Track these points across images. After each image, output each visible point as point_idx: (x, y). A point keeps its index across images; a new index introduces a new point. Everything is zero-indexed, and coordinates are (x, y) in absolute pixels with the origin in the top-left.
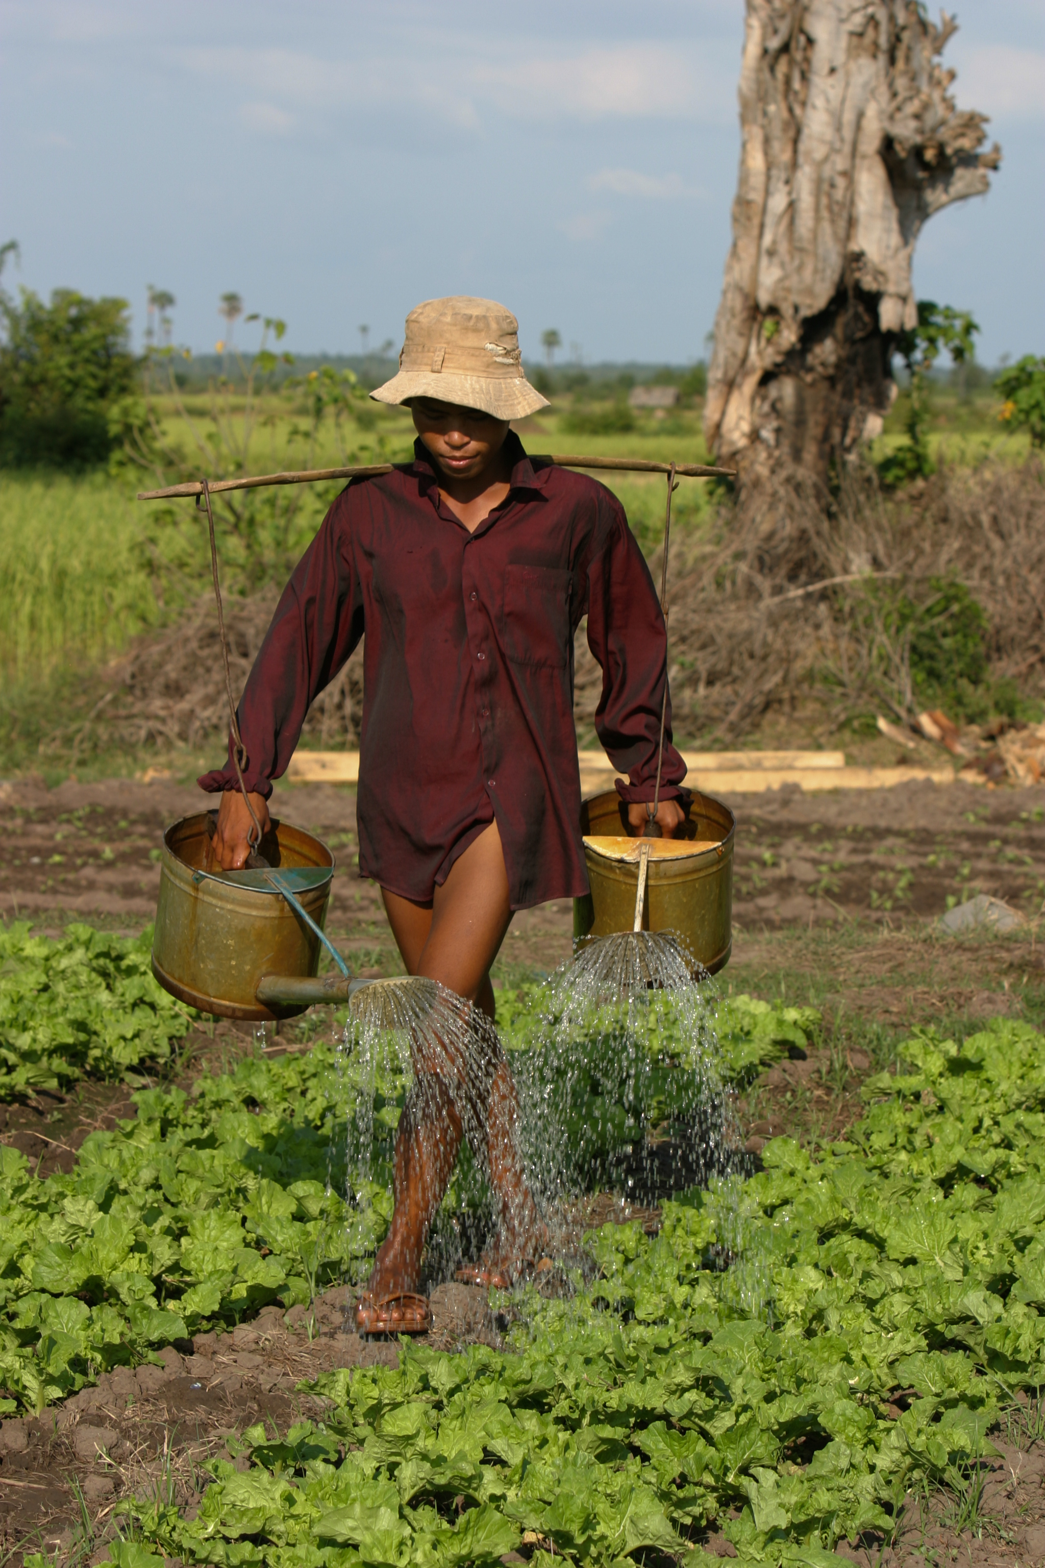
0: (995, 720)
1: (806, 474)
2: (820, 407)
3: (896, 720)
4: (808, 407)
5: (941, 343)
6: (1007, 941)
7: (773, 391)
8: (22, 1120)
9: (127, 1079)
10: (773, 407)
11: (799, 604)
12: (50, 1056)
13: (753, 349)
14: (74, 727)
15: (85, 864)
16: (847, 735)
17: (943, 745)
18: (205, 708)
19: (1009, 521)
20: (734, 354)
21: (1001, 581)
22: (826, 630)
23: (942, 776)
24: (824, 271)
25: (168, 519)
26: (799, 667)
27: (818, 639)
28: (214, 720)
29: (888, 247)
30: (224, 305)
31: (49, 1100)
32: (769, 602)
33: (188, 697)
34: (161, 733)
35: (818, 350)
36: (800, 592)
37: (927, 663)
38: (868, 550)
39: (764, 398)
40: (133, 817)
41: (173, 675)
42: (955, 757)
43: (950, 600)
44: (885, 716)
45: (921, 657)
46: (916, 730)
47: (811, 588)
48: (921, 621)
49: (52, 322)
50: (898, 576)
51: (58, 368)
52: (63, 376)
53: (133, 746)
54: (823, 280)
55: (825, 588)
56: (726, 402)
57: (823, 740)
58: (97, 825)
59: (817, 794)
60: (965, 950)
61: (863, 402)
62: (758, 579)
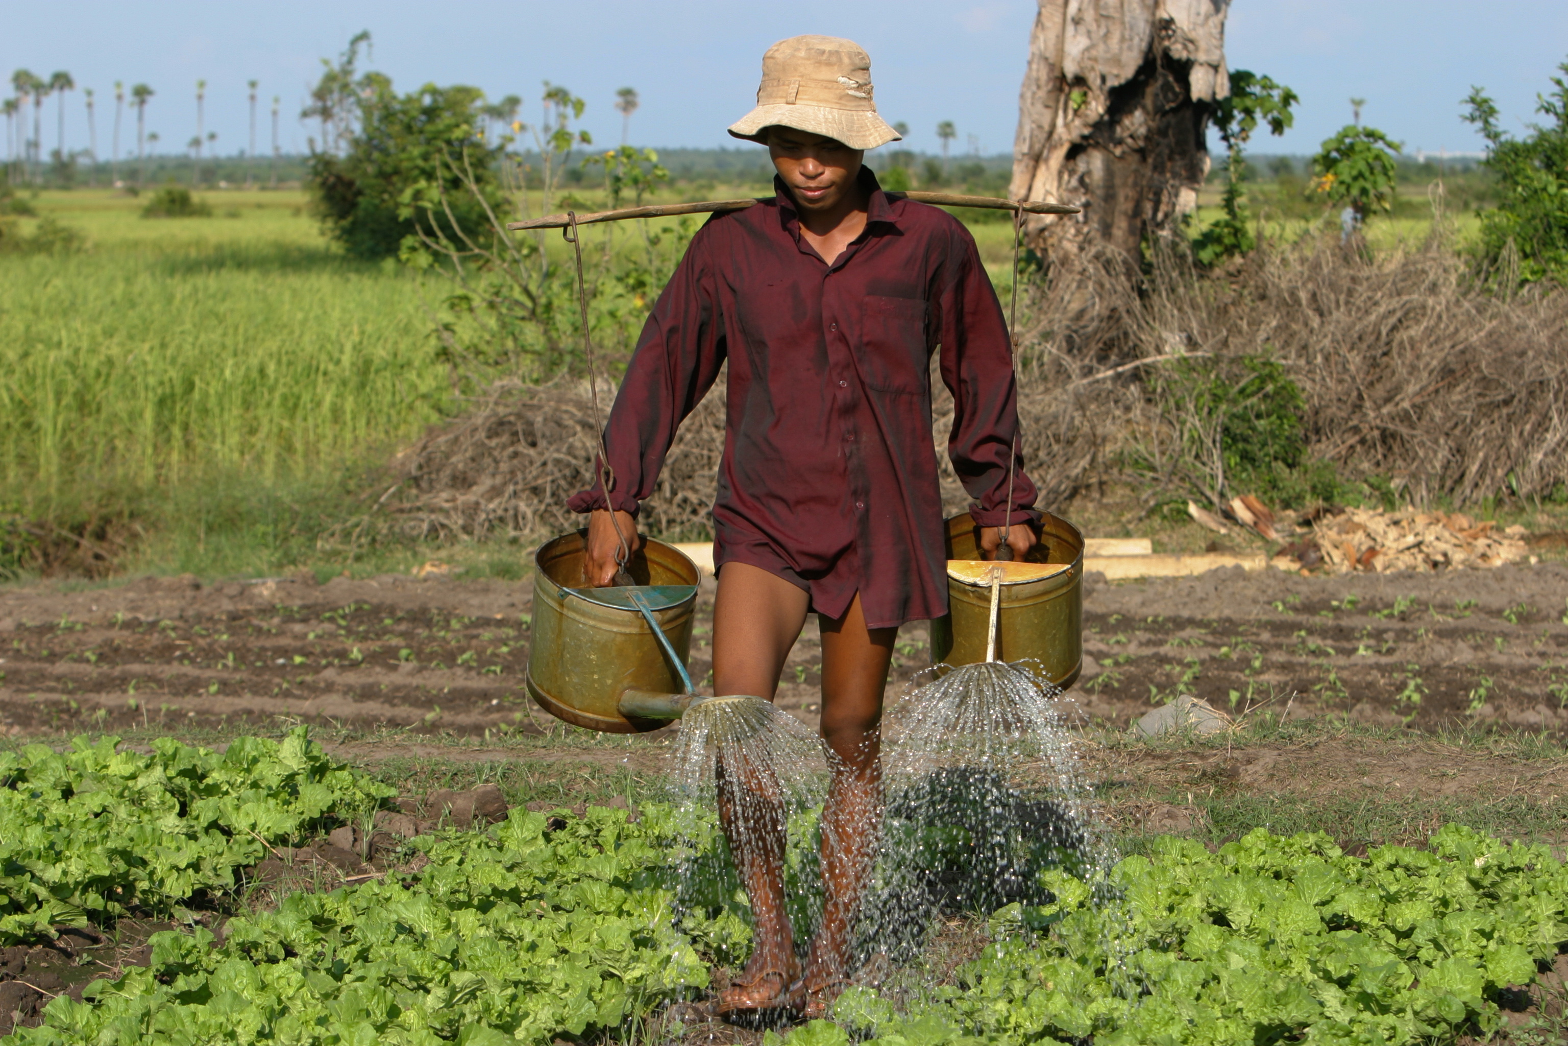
0: (1312, 504)
1: (1116, 250)
2: (1130, 181)
3: (1208, 506)
4: (1118, 181)
5: (1258, 115)
6: (1202, 747)
7: (1081, 165)
8: (43, 964)
9: (177, 915)
10: (1081, 181)
11: (1109, 385)
12: (85, 891)
13: (1060, 121)
14: (354, 520)
15: (329, 664)
16: (1157, 521)
17: (1256, 530)
18: (491, 500)
19: (1327, 297)
20: (1040, 127)
21: (1319, 359)
22: (1136, 413)
23: (1253, 563)
24: (1131, 39)
25: (464, 305)
26: (1109, 451)
27: (1129, 421)
28: (500, 512)
29: (1198, 14)
30: (620, 100)
31: (81, 940)
32: (1079, 383)
33: (475, 488)
34: (443, 526)
35: (1127, 122)
36: (1110, 373)
37: (1241, 445)
38: (1182, 330)
39: (1072, 173)
40: (400, 614)
41: (461, 466)
42: (1268, 542)
43: (1263, 380)
44: (1196, 502)
45: (1235, 440)
46: (1229, 516)
47: (1120, 369)
48: (1234, 402)
49: (405, 112)
50: (1210, 355)
51: (411, 159)
52: (417, 167)
53: (414, 540)
54: (1130, 49)
55: (1137, 368)
56: (1033, 176)
57: (1131, 527)
58: (361, 623)
59: (1122, 583)
60: (1155, 757)
61: (1175, 175)
62: (1067, 360)
